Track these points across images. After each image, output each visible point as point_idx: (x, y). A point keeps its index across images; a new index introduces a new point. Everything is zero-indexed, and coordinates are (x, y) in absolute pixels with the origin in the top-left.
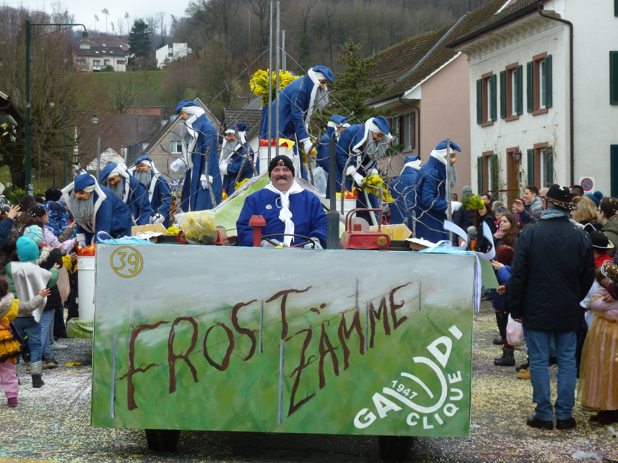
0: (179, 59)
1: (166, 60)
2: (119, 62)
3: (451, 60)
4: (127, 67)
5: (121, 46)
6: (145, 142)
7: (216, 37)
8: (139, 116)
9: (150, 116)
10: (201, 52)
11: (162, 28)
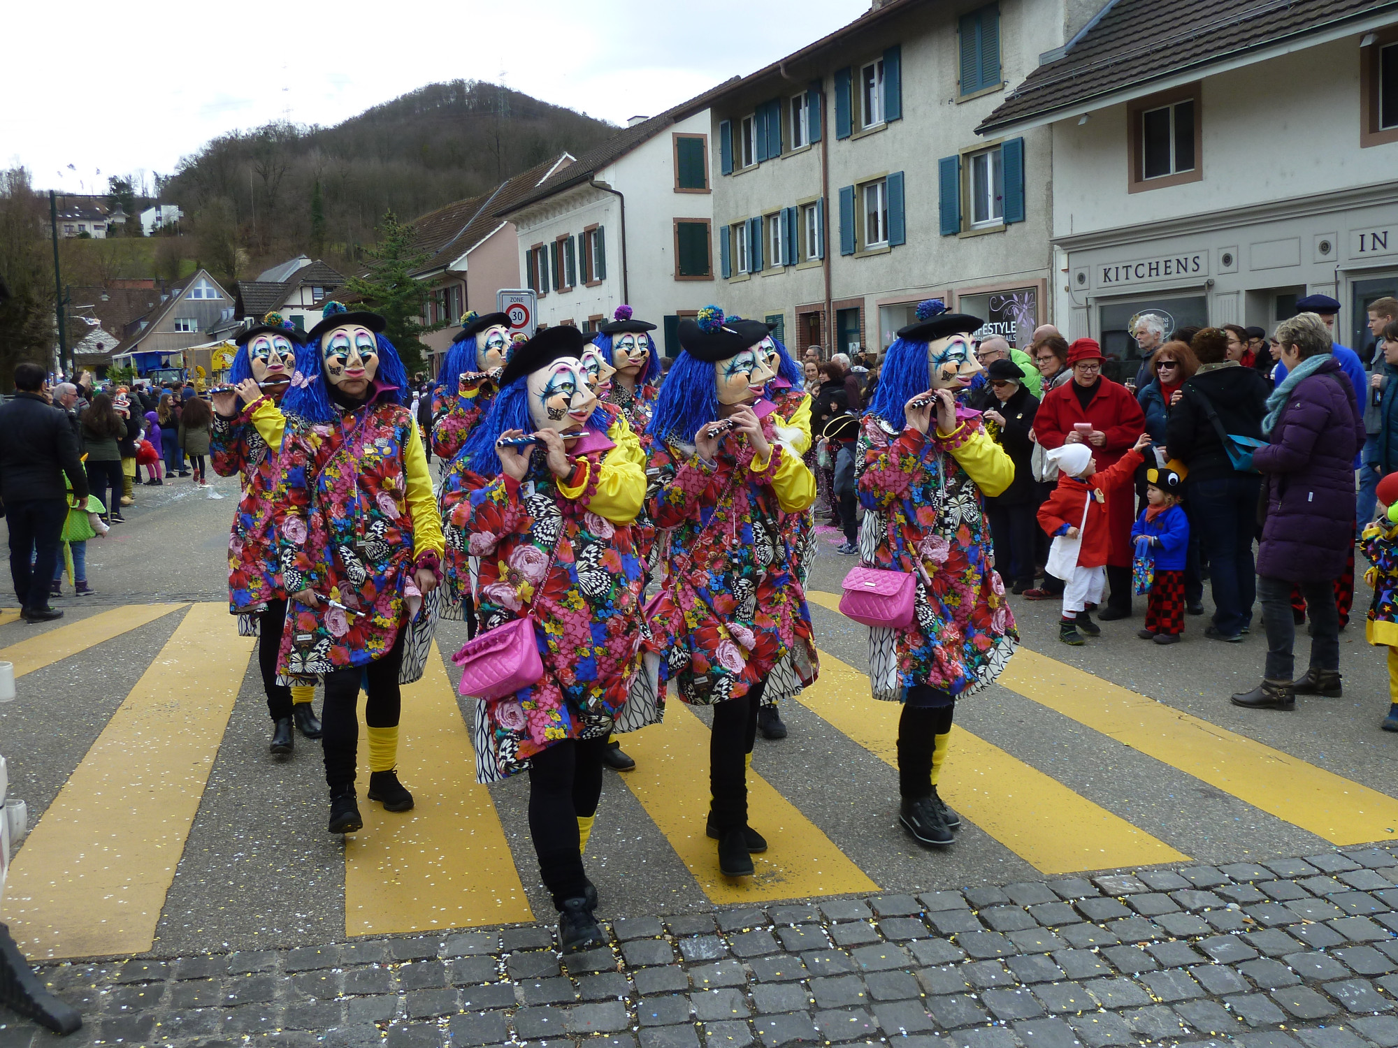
0: (169, 224)
1: (153, 226)
2: (96, 227)
3: (497, 230)
4: (106, 233)
5: (98, 208)
6: (144, 319)
8: (130, 290)
9: (144, 291)
10: (195, 216)
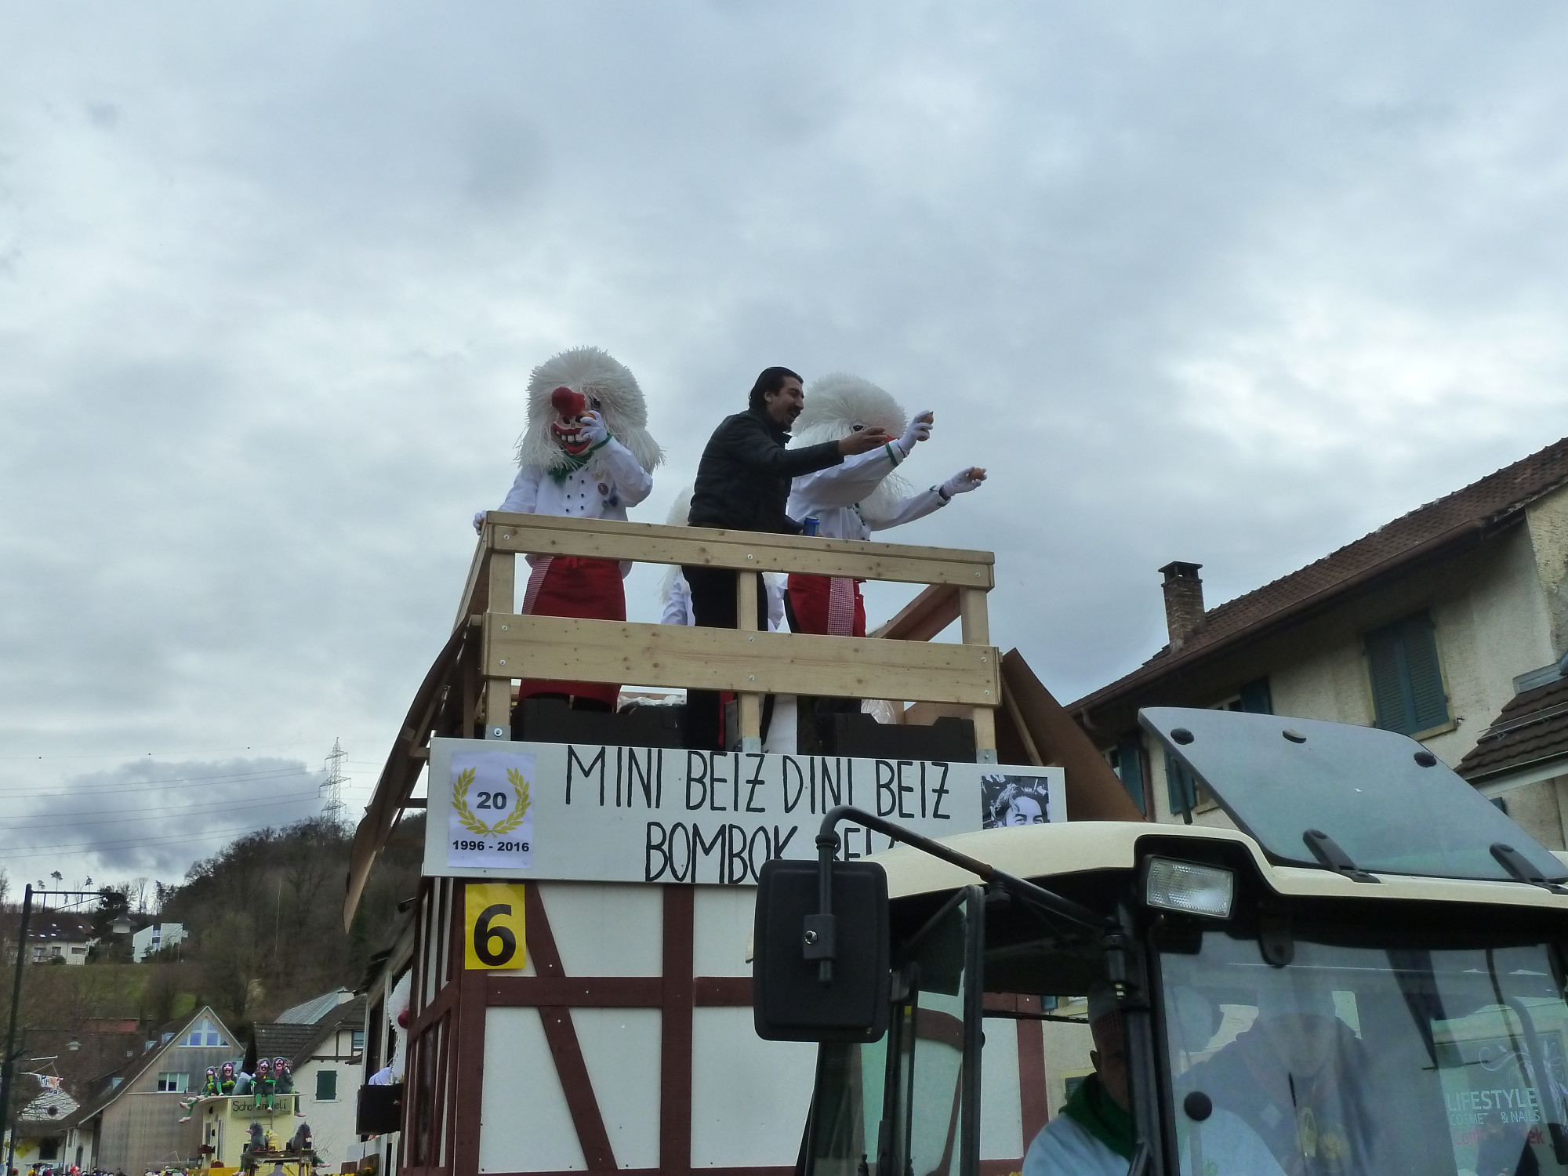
0: (169, 947)
1: (147, 950)
2: (75, 951)
4: (86, 958)
5: (81, 927)
6: (116, 1075)
7: (229, 916)
8: (106, 1033)
9: (123, 1034)
10: (203, 936)
11: (140, 901)
